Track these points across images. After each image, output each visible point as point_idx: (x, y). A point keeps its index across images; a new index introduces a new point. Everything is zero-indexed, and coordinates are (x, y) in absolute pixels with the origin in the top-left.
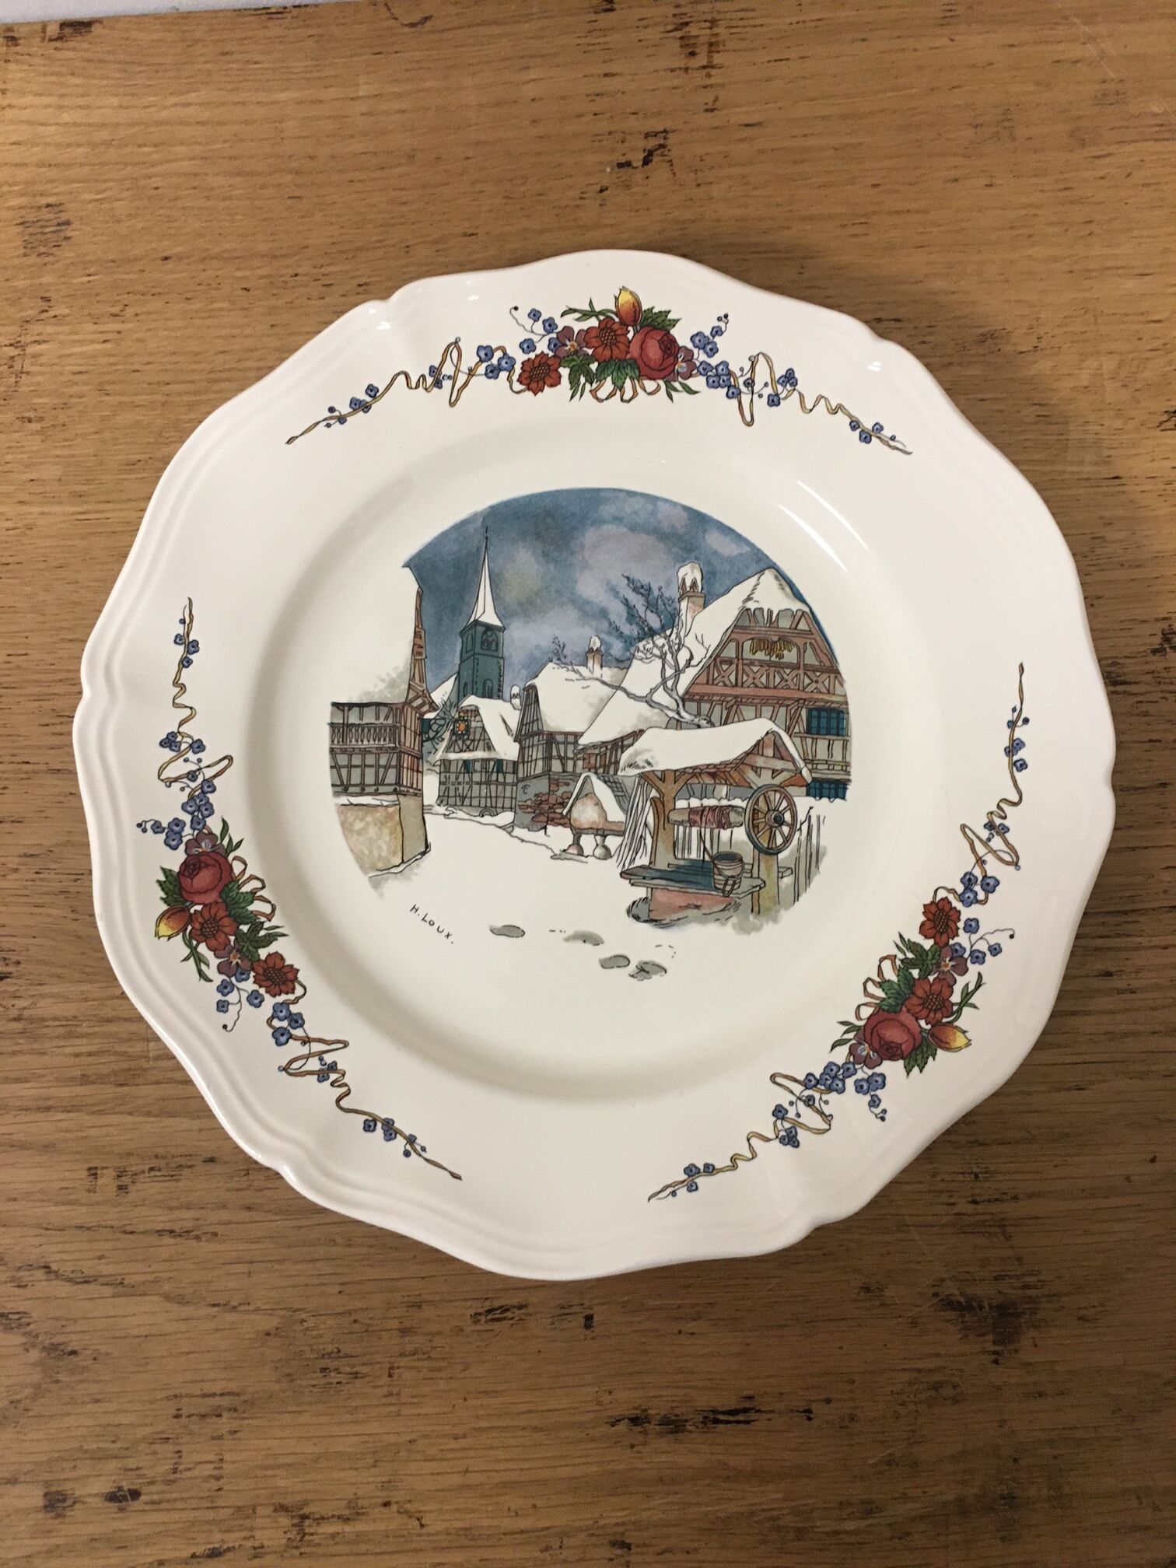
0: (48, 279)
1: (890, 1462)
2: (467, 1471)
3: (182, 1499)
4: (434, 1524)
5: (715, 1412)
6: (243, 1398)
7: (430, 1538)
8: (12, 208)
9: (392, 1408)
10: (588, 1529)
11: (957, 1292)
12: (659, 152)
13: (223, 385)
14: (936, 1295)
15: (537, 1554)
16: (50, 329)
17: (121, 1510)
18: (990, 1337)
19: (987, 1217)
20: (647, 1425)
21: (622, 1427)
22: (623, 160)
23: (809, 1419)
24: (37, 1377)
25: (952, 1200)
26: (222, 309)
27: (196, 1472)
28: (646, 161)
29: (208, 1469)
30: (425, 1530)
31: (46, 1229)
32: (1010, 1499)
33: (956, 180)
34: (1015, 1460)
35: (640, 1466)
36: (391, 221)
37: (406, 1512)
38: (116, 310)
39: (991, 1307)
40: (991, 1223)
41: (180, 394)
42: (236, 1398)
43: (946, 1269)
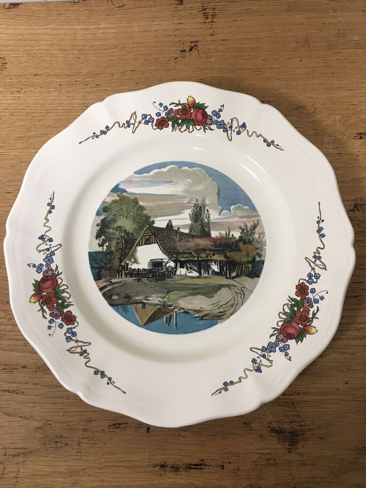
2: (102, 481)
5: (190, 465)
6: (28, 450)
9: (78, 457)
11: (277, 426)
12: (195, 47)
13: (50, 114)
14: (269, 427)
18: (288, 443)
19: (289, 400)
20: (166, 468)
21: (157, 468)
22: (183, 49)
23: (223, 469)
26: (52, 91)
28: (191, 50)
29: (14, 475)
33: (290, 59)
36: (108, 66)
38: (18, 90)
39: (288, 432)
40: (289, 402)
41: (36, 116)
42: (25, 450)
43: (273, 418)
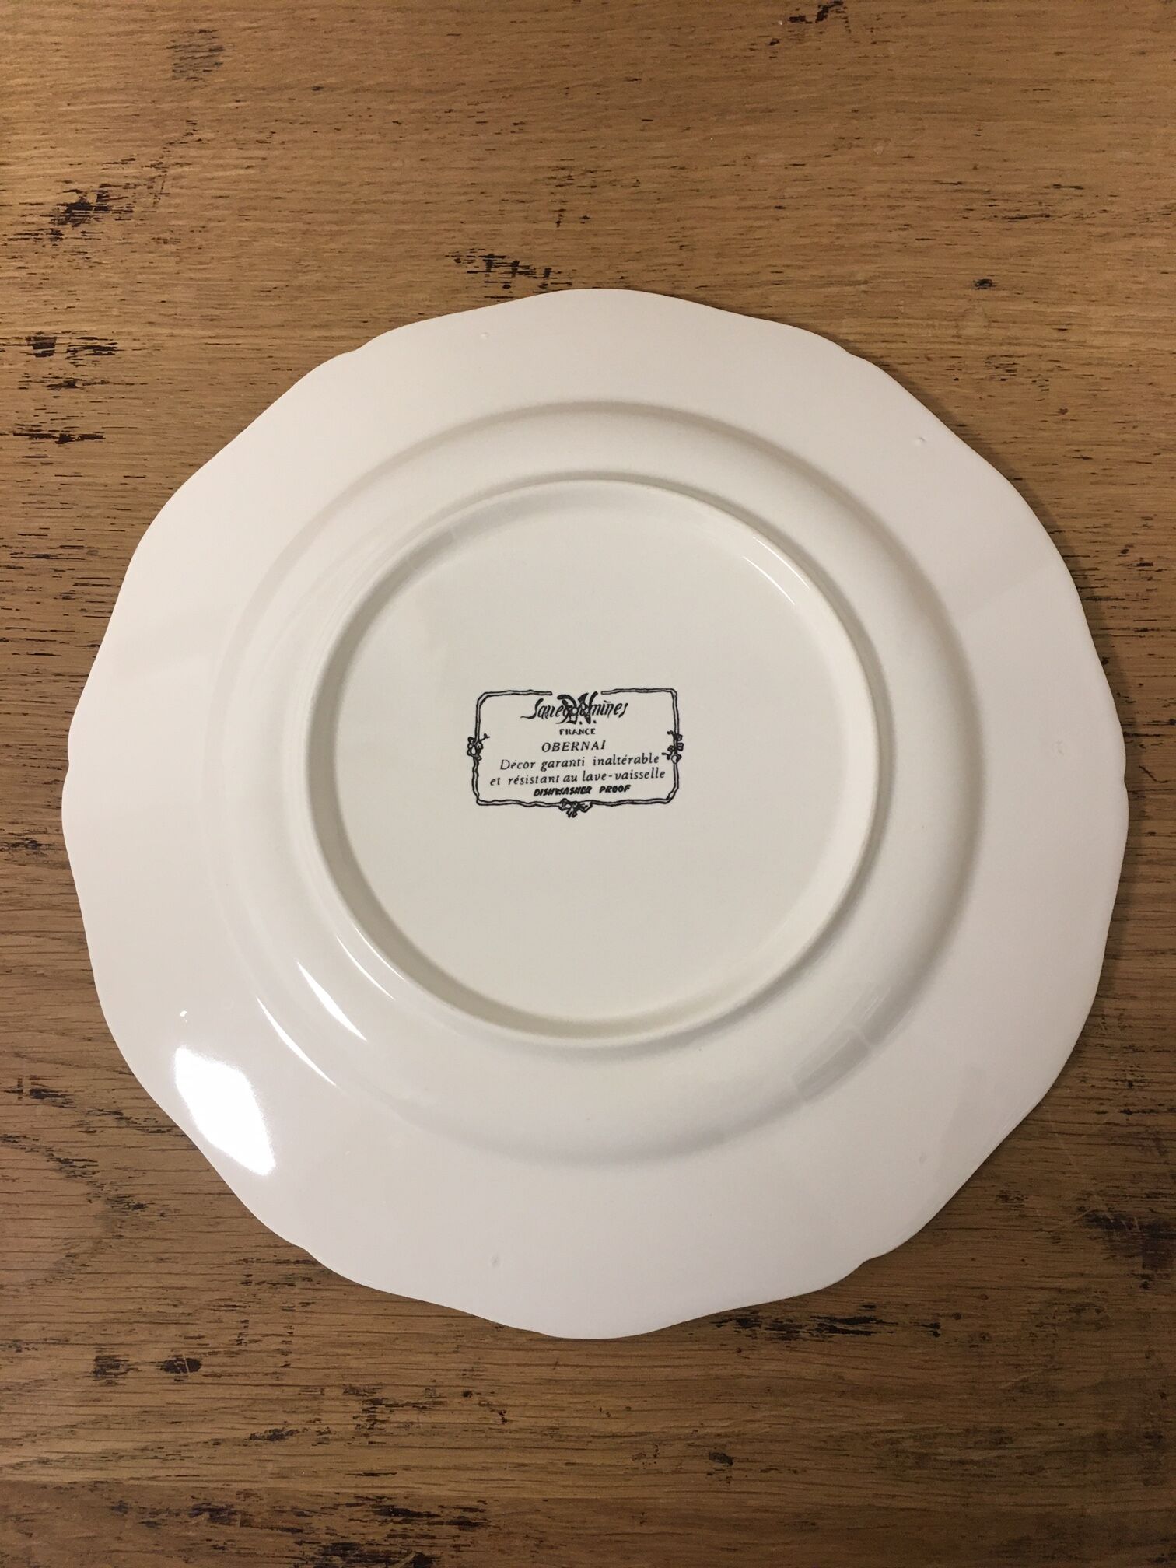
0: (195, 103)
1: (1024, 1388)
2: (557, 1364)
3: (245, 1374)
4: (519, 1420)
5: (833, 1319)
6: (319, 1267)
7: (512, 1435)
8: (161, 32)
10: (687, 1438)
11: (1102, 1207)
12: (834, 8)
13: (366, 217)
14: (1081, 1209)
15: (629, 1462)
16: (193, 152)
17: (178, 1381)
18: (1139, 1260)
19: (1142, 1129)
20: (756, 1328)
21: (729, 1329)
22: (796, 14)
23: (936, 1335)
24: (97, 1232)
25: (1103, 1108)
26: (372, 141)
27: (262, 1346)
28: (821, 17)
29: (275, 1343)
30: (506, 1427)
31: (121, 1073)
32: (1155, 1439)
33: (1143, 53)
34: (1163, 1396)
35: (747, 1373)
36: (553, 63)
37: (489, 1404)
38: (262, 137)
39: (1142, 1227)
40: (1145, 1136)
41: (322, 223)
42: (311, 1266)
43: (1094, 1182)
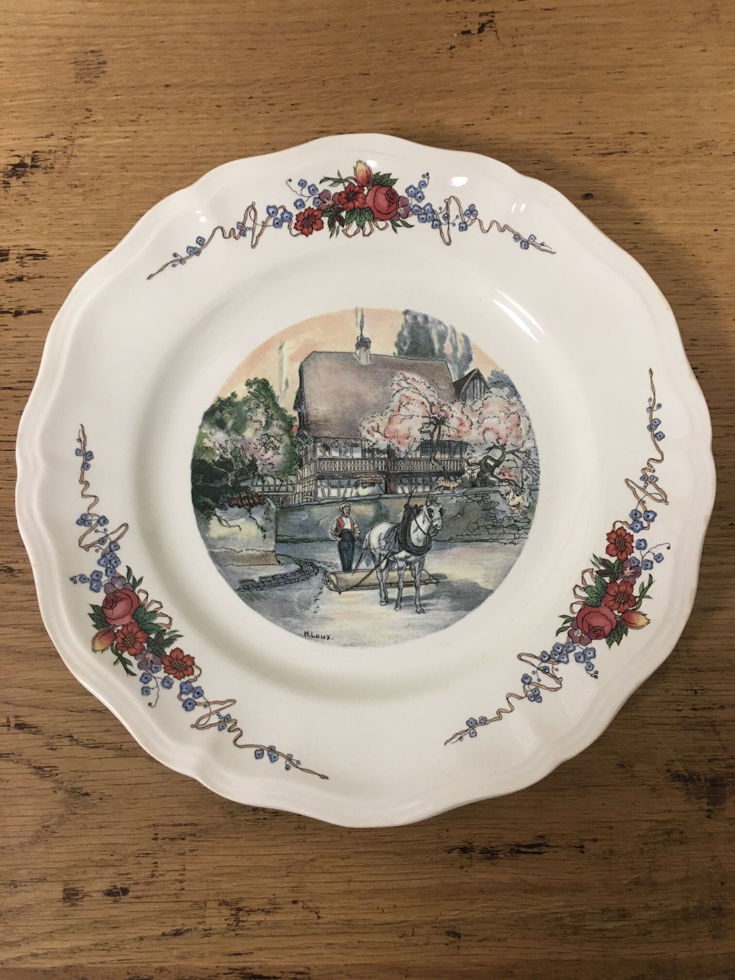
0: (90, 98)
1: (637, 883)
3: (157, 895)
4: (327, 916)
7: (324, 926)
8: (69, 53)
10: (432, 923)
15: (397, 939)
16: (91, 129)
17: (115, 902)
24: (61, 811)
25: (680, 708)
27: (167, 878)
30: (320, 921)
31: (71, 711)
32: (719, 910)
34: (723, 884)
35: (468, 881)
37: (309, 908)
